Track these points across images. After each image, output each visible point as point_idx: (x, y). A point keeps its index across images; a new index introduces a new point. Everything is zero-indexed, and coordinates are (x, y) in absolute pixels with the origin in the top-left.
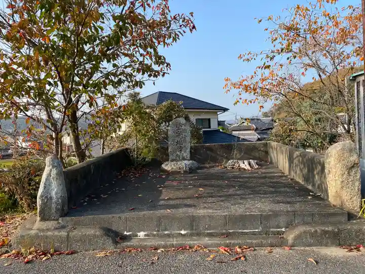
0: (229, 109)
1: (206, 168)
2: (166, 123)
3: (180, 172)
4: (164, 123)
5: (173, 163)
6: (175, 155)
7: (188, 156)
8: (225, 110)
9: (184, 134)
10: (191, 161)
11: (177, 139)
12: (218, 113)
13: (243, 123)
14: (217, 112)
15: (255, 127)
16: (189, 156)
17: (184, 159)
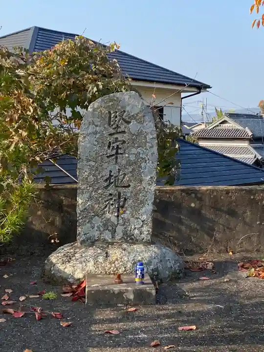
0: (209, 87)
1: (203, 270)
2: (63, 109)
3: (121, 293)
4: (57, 110)
5: (91, 251)
6: (97, 222)
7: (145, 229)
8: (200, 87)
9: (134, 151)
10: (154, 249)
11: (110, 167)
12: (183, 95)
13: (224, 122)
14: (179, 92)
15: (250, 134)
16: (147, 230)
17: (130, 239)
